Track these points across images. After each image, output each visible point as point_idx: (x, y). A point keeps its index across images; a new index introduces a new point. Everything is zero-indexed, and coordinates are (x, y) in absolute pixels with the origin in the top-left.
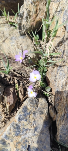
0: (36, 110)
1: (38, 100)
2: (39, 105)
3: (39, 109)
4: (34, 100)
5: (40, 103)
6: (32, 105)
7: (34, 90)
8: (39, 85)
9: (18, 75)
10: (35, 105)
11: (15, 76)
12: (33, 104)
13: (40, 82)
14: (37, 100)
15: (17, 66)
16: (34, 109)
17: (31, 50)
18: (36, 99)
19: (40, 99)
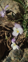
0: (21, 61)
1: (24, 51)
2: (24, 56)
3: (24, 60)
4: (19, 51)
5: (25, 54)
6: (15, 56)
7: (17, 43)
8: (25, 37)
9: (8, 29)
10: (19, 56)
11: (6, 30)
12: (17, 55)
13: (26, 34)
14: (22, 51)
15: (6, 22)
16: (18, 60)
17: (16, 8)
18: (20, 50)
19: (25, 50)
